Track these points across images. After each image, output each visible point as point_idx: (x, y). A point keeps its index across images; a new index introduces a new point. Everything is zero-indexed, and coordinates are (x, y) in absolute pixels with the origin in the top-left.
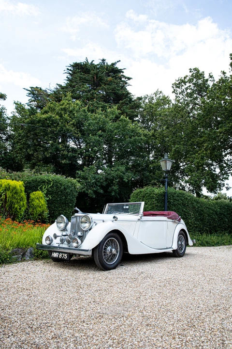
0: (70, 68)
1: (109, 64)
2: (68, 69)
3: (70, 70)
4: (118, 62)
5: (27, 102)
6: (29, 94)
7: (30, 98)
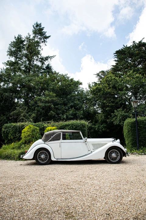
0: (115, 55)
1: (138, 42)
2: (115, 56)
3: (116, 56)
4: (143, 39)
5: (98, 80)
6: (97, 76)
7: (98, 78)
